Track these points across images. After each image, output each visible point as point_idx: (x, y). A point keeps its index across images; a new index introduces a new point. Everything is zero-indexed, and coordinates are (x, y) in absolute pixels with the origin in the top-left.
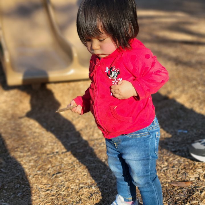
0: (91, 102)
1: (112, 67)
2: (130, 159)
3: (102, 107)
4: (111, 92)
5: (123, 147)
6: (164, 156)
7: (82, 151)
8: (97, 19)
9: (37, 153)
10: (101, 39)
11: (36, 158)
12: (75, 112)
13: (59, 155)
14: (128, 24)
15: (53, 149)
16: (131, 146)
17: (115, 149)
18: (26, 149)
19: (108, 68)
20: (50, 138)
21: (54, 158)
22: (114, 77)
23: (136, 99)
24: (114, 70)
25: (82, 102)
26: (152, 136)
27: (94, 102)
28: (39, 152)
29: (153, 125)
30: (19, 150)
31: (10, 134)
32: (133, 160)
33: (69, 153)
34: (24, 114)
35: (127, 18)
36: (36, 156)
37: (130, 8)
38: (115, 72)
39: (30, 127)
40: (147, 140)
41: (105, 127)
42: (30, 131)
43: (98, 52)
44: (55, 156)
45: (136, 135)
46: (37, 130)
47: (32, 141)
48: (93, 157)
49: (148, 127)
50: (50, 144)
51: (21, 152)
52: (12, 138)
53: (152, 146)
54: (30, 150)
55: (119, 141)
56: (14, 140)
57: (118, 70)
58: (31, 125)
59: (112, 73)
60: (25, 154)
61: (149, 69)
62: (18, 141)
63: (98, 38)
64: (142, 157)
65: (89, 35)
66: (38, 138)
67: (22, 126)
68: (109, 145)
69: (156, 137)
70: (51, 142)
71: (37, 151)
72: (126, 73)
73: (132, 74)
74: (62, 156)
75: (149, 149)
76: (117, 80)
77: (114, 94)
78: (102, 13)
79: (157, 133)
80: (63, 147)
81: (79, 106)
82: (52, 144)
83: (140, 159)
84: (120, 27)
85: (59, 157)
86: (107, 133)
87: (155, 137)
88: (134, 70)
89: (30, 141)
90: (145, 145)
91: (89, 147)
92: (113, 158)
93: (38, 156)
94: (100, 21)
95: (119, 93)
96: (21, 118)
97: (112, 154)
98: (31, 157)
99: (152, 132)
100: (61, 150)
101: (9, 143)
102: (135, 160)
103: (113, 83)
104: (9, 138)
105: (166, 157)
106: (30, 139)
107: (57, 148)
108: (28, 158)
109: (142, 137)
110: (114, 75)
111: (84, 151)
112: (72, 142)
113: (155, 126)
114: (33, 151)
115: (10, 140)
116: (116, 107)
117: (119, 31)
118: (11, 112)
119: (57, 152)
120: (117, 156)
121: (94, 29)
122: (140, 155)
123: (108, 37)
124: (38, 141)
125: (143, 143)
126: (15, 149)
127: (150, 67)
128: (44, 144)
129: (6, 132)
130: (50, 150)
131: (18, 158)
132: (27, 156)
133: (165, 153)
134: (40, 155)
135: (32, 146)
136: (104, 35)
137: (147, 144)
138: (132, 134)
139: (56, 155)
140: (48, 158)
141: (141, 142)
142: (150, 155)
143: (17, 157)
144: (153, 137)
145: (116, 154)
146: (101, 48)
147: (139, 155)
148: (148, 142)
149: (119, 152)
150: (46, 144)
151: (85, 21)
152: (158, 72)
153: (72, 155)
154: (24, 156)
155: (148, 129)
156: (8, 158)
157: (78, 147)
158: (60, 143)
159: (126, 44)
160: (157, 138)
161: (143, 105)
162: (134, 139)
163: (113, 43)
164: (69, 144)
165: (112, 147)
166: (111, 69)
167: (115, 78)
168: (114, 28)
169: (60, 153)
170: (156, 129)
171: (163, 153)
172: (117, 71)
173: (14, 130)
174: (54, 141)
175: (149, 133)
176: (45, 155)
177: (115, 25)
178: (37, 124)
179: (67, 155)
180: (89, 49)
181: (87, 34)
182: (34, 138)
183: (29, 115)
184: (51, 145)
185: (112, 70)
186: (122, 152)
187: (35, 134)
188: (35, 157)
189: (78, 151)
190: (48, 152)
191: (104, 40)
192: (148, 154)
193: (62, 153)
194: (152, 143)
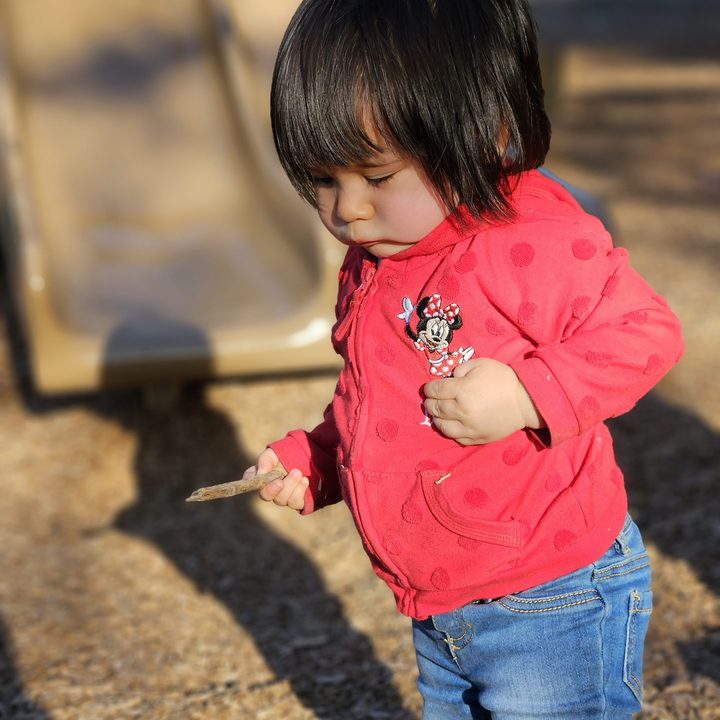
0: (341, 455)
1: (428, 298)
2: (514, 708)
3: (383, 475)
4: (423, 408)
5: (482, 654)
6: (703, 707)
7: (339, 677)
8: (356, 88)
9: (142, 686)
10: (375, 174)
11: (135, 707)
12: (278, 499)
13: (237, 694)
14: (492, 108)
15: (214, 668)
16: (513, 651)
17: (452, 667)
18: (95, 668)
19: (409, 302)
20: (209, 624)
21: (213, 708)
22: (435, 339)
23: (536, 443)
24: (437, 310)
25: (310, 454)
26: (608, 609)
27: (349, 455)
28: (152, 681)
29: (616, 559)
30: (65, 671)
31: (39, 603)
32: (527, 715)
33: (281, 688)
34: (106, 518)
35: (487, 81)
36: (136, 701)
37: (502, 37)
38: (441, 319)
39: (128, 573)
40: (590, 623)
41: (403, 567)
42: (124, 592)
43: (364, 232)
44: (217, 699)
45: (540, 600)
46: (157, 589)
47: (127, 636)
48: (385, 708)
49: (591, 567)
50: (202, 648)
51: (73, 683)
52: (39, 620)
53: (611, 650)
54: (111, 674)
55: (467, 629)
56: (49, 631)
57: (452, 310)
58: (132, 565)
59: (429, 324)
60: (90, 691)
61: (591, 309)
62: (65, 634)
63: (363, 168)
64: (565, 702)
65: (322, 157)
66: (156, 622)
67: (92, 570)
68: (426, 646)
69: (631, 612)
70: (209, 640)
71: (141, 676)
72: (490, 325)
73: (520, 329)
74: (250, 701)
75: (597, 668)
76: (449, 354)
77: (438, 421)
78: (375, 60)
79: (635, 594)
80: (258, 660)
81: (297, 473)
82: (214, 648)
83: (556, 710)
84: (459, 122)
85: (235, 706)
86: (414, 593)
87: (623, 610)
88: (527, 308)
89: (118, 636)
90: (578, 647)
91: (375, 662)
92: (446, 708)
93: (144, 701)
94: (366, 93)
95: (461, 414)
96: (89, 533)
97: (441, 689)
98: (115, 703)
99: (612, 591)
100: (250, 673)
101: (26, 642)
102: (534, 715)
103: (434, 370)
104: (31, 622)
105: (713, 708)
106: (119, 627)
107: (234, 668)
108: (100, 707)
109: (565, 611)
110: (438, 334)
111: (348, 681)
112: (300, 642)
113: (626, 561)
114: (126, 676)
115: (33, 630)
116: (449, 475)
117: (452, 138)
118: (48, 508)
119: (229, 685)
120: (458, 695)
121: (341, 133)
122: (555, 694)
123: (405, 167)
124: (153, 633)
125: (570, 638)
126: (49, 669)
127: (596, 298)
128: (179, 648)
129: (18, 596)
130: (203, 673)
131: (55, 707)
132: (98, 699)
133: (709, 692)
134: (155, 696)
135: (123, 656)
136: (390, 156)
137: (586, 642)
138: (520, 600)
139: (223, 694)
140: (185, 708)
141: (561, 633)
142: (600, 691)
143: (56, 702)
144: (613, 613)
145: (459, 687)
146: (379, 211)
147: (552, 691)
148: (594, 636)
149: (470, 682)
150: (187, 650)
151: (302, 99)
152: (631, 320)
153: (294, 697)
154: (85, 698)
155: (593, 575)
156: (14, 709)
157: (324, 662)
158: (248, 645)
159: (486, 197)
160: (635, 615)
161: (568, 468)
162: (529, 618)
163: (431, 193)
164: (286, 650)
165: (438, 656)
166: (422, 304)
167: (443, 344)
168: (430, 125)
169: (243, 687)
170: (631, 578)
171: (703, 690)
172: (451, 314)
173: (55, 584)
174: (223, 634)
175: (598, 594)
176: (175, 695)
177: (435, 112)
178: (158, 562)
179: (270, 697)
180: (328, 217)
181: (315, 154)
182: (136, 623)
183: (128, 522)
184: (208, 654)
185: (426, 310)
186: (479, 679)
187: (146, 606)
188: (131, 702)
189: (323, 679)
190: (192, 684)
191: (390, 176)
192: (592, 688)
193: (252, 688)
194: (610, 640)
